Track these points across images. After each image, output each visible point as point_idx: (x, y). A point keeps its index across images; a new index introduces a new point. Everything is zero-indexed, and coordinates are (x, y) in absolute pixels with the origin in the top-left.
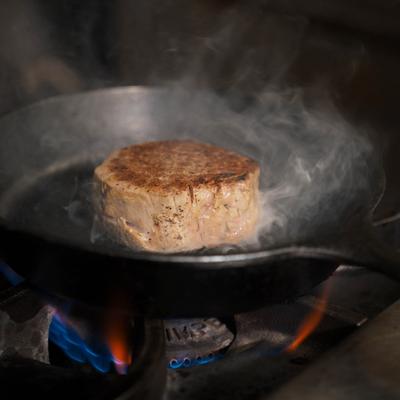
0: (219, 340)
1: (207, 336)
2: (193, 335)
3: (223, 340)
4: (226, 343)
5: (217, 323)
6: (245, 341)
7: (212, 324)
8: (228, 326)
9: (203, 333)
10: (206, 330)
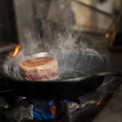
0: (76, 106)
1: (73, 106)
2: (69, 107)
3: (77, 106)
4: (78, 107)
5: (74, 103)
6: (83, 105)
7: (73, 103)
8: (77, 103)
9: (72, 106)
10: (72, 105)
